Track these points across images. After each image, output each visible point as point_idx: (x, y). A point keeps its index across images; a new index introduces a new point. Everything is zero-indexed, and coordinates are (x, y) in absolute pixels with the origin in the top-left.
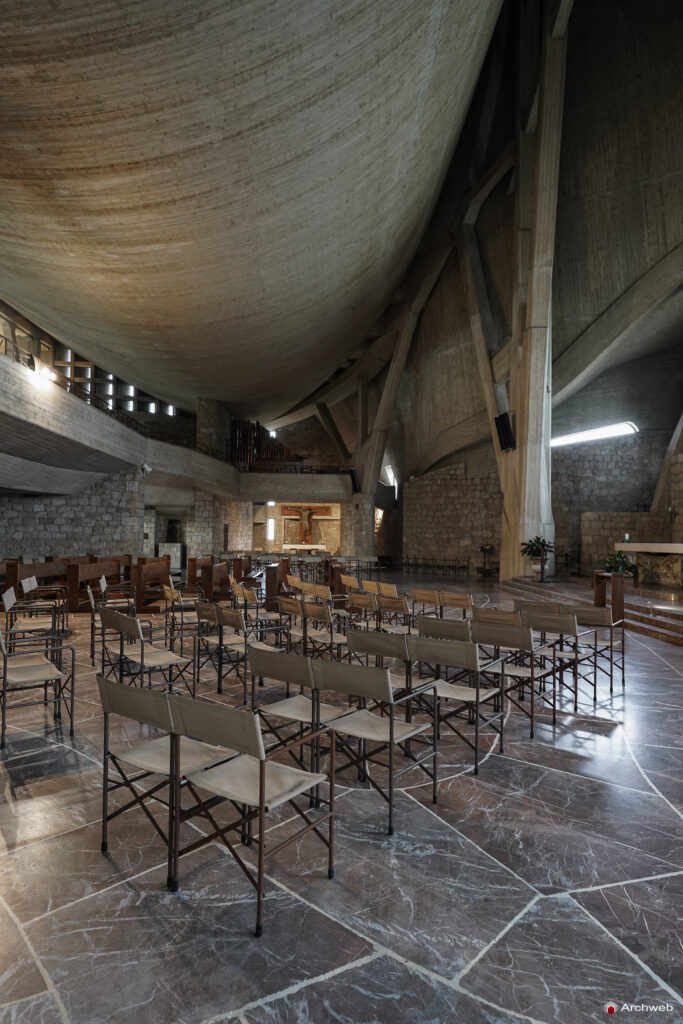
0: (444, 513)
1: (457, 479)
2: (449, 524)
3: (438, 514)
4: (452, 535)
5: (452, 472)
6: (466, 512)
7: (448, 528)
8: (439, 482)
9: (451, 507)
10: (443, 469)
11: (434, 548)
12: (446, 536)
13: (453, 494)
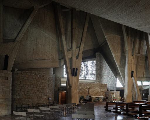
0: (40, 87)
1: (43, 77)
2: (42, 91)
3: (39, 87)
4: (42, 95)
5: (42, 74)
6: (46, 87)
7: (41, 93)
8: (39, 76)
9: (42, 85)
10: (40, 72)
11: (36, 99)
12: (41, 95)
13: (43, 81)
